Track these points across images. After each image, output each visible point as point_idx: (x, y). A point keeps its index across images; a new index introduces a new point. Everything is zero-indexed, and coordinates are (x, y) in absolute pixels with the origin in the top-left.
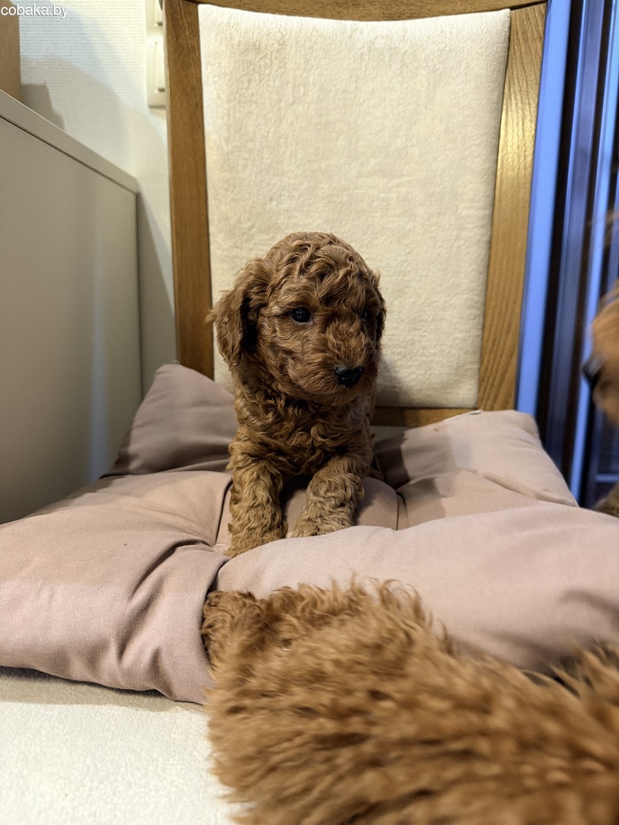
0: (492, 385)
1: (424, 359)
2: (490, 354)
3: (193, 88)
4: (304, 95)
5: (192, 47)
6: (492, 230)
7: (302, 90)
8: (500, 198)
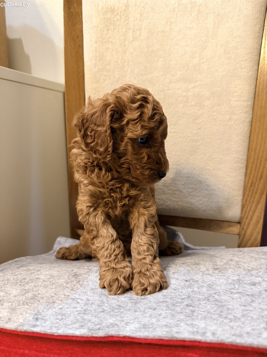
0: (250, 210)
1: (207, 192)
2: (249, 191)
3: (78, 37)
4: (139, 35)
5: (78, 13)
6: (253, 114)
7: (138, 32)
8: (259, 94)
